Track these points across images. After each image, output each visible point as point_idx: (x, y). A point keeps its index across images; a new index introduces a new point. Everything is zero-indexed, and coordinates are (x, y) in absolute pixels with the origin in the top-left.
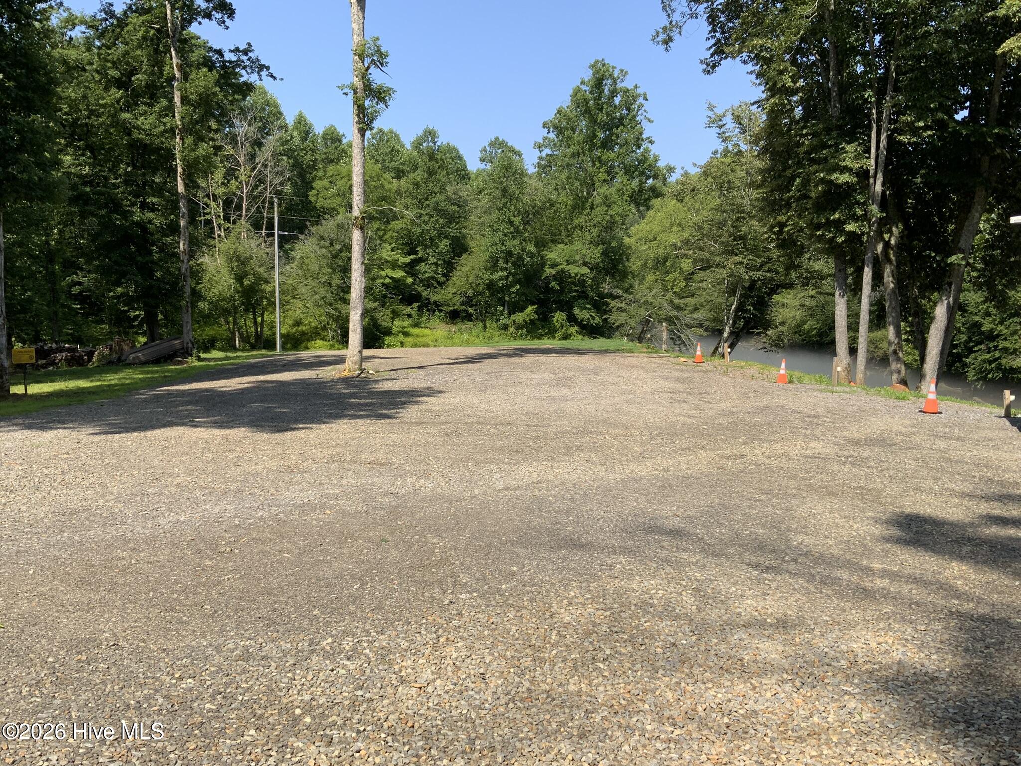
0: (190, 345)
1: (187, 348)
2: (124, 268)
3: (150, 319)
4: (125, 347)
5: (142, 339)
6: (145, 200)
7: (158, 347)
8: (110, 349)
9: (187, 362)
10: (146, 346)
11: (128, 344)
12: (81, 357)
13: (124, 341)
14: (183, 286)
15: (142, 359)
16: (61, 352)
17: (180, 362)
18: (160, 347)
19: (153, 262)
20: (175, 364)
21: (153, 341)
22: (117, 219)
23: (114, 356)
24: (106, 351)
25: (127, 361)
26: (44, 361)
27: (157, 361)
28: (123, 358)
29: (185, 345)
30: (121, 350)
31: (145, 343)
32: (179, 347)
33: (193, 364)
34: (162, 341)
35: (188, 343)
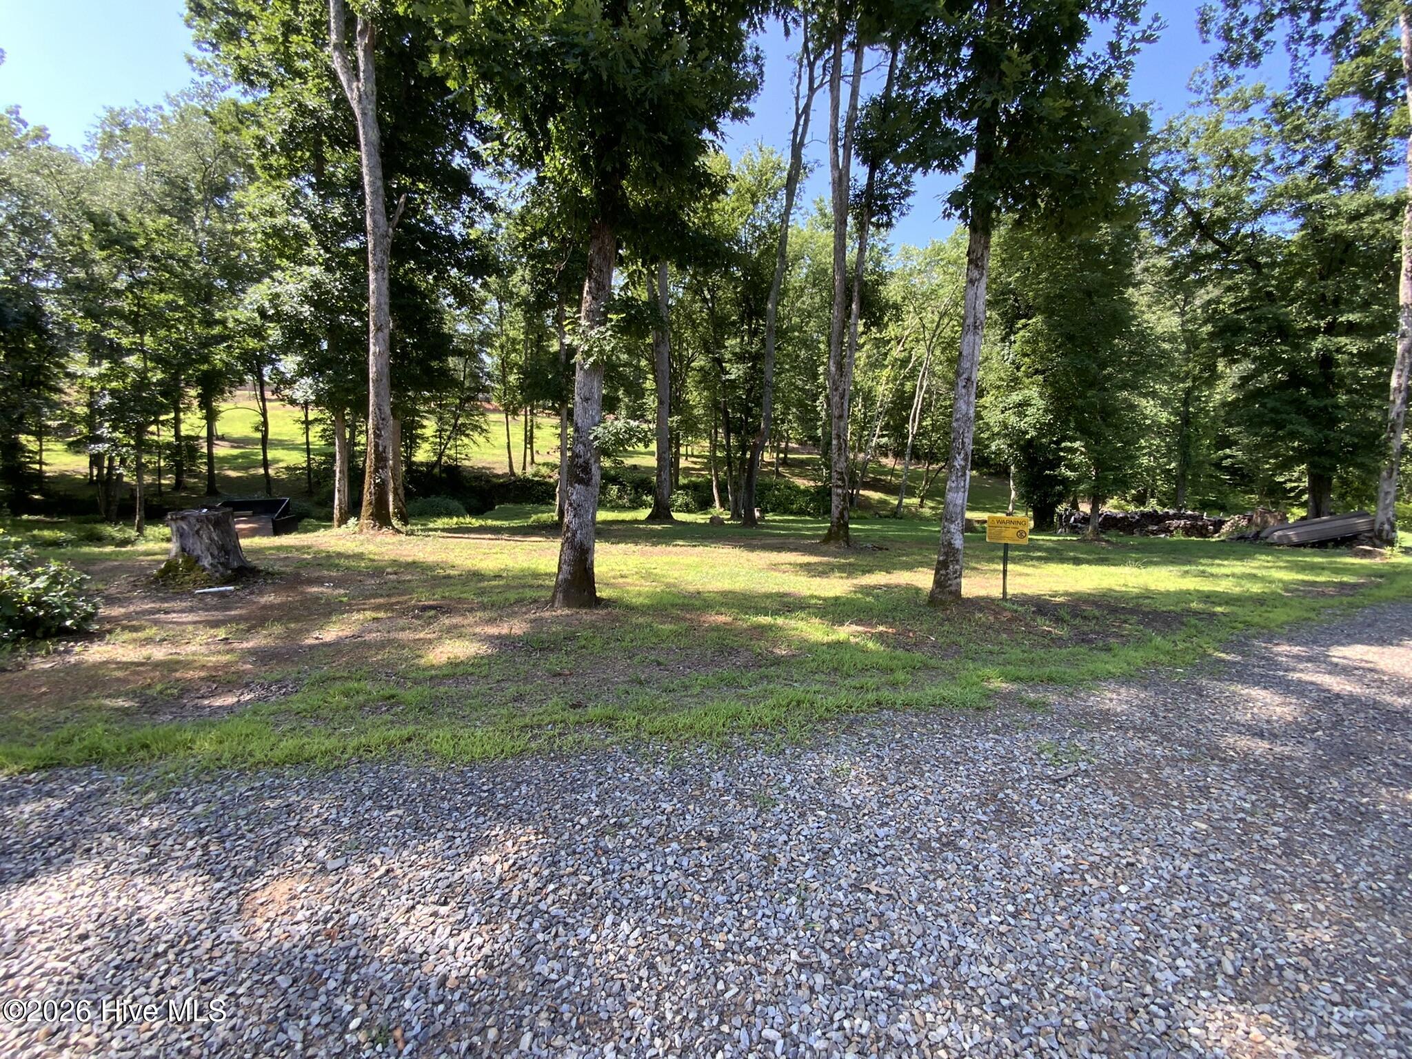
0: (1386, 527)
1: (1381, 531)
2: (1284, 416)
3: (1320, 484)
4: (1272, 521)
5: (1300, 512)
6: (1335, 319)
7: (1327, 526)
8: (1250, 520)
9: (1381, 554)
10: (1305, 522)
11: (1275, 517)
12: (1205, 527)
13: (1270, 512)
14: (1389, 439)
15: (1295, 539)
16: (1179, 519)
17: (1366, 554)
19: (1337, 407)
20: (1356, 555)
21: (1318, 515)
22: (1283, 352)
23: (1254, 529)
24: (1244, 523)
25: (1269, 540)
26: (1155, 528)
27: (1322, 544)
28: (1263, 535)
29: (1377, 526)
30: (1265, 523)
31: (1303, 518)
32: (1365, 528)
33: (1393, 560)
34: (1333, 517)
35: (1383, 524)
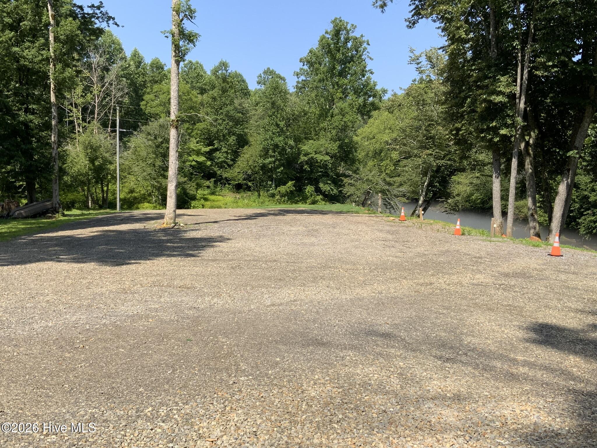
0: (57, 205)
1: (56, 208)
2: (13, 153)
3: (30, 188)
4: (13, 207)
5: (24, 201)
6: (28, 106)
7: (35, 207)
8: (2, 208)
9: (55, 217)
10: (27, 206)
11: (14, 205)
13: (12, 202)
14: (53, 165)
15: (24, 214)
17: (50, 218)
18: (37, 207)
19: (33, 149)
20: (47, 219)
21: (32, 202)
22: (8, 120)
23: (5, 212)
25: (14, 216)
27: (34, 216)
28: (11, 214)
29: (54, 205)
30: (10, 208)
31: (26, 204)
32: (50, 207)
33: (59, 219)
34: (38, 203)
35: (56, 204)
